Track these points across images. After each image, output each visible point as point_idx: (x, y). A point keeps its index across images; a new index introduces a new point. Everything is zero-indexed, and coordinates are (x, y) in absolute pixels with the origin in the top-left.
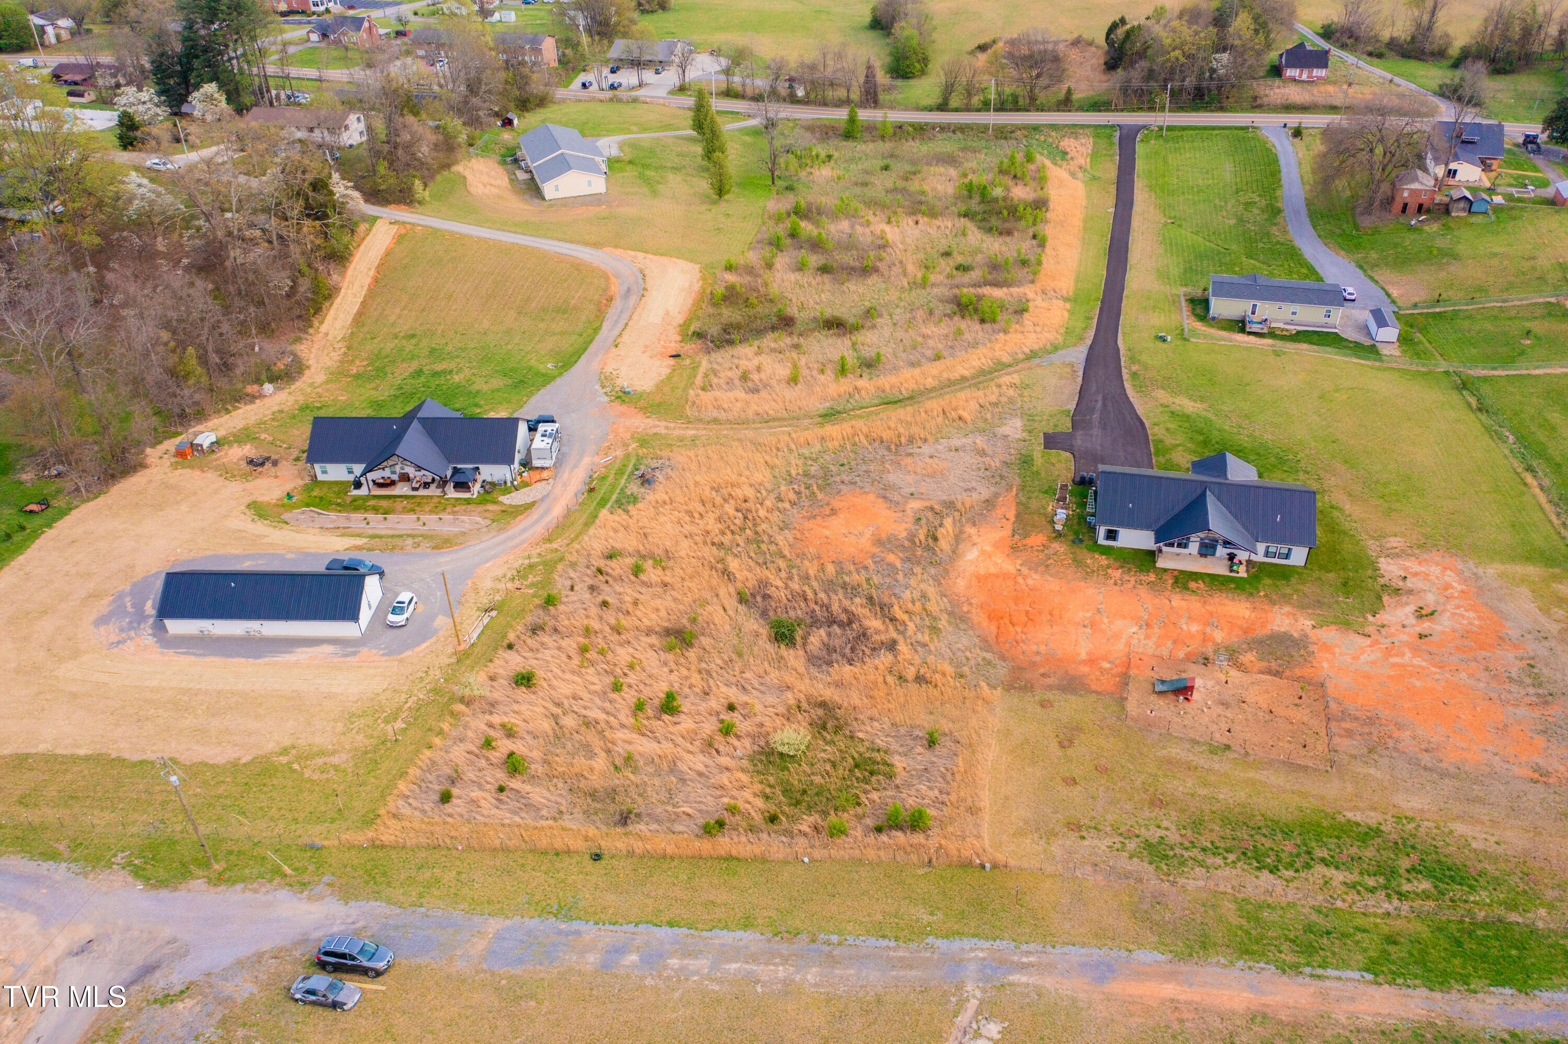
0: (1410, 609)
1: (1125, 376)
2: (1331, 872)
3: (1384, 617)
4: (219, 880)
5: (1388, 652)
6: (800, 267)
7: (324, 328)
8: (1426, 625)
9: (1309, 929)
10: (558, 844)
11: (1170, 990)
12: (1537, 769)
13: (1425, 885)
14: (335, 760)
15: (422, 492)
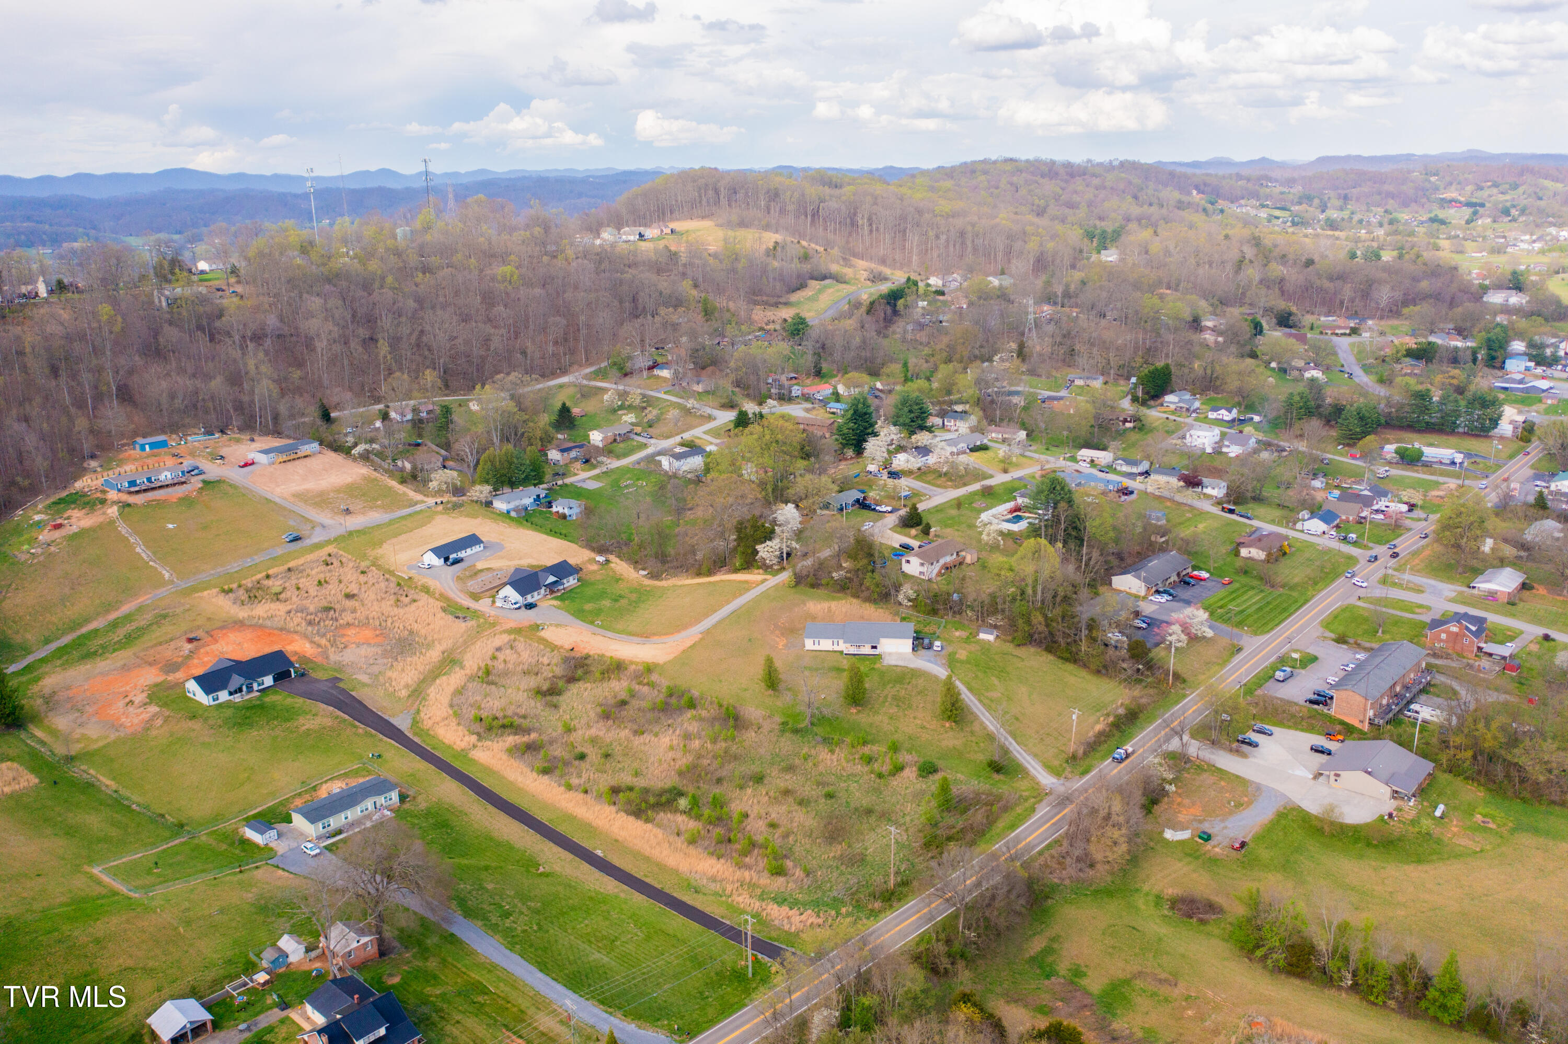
0: (137, 702)
3: (145, 695)
5: (136, 686)
8: (127, 700)
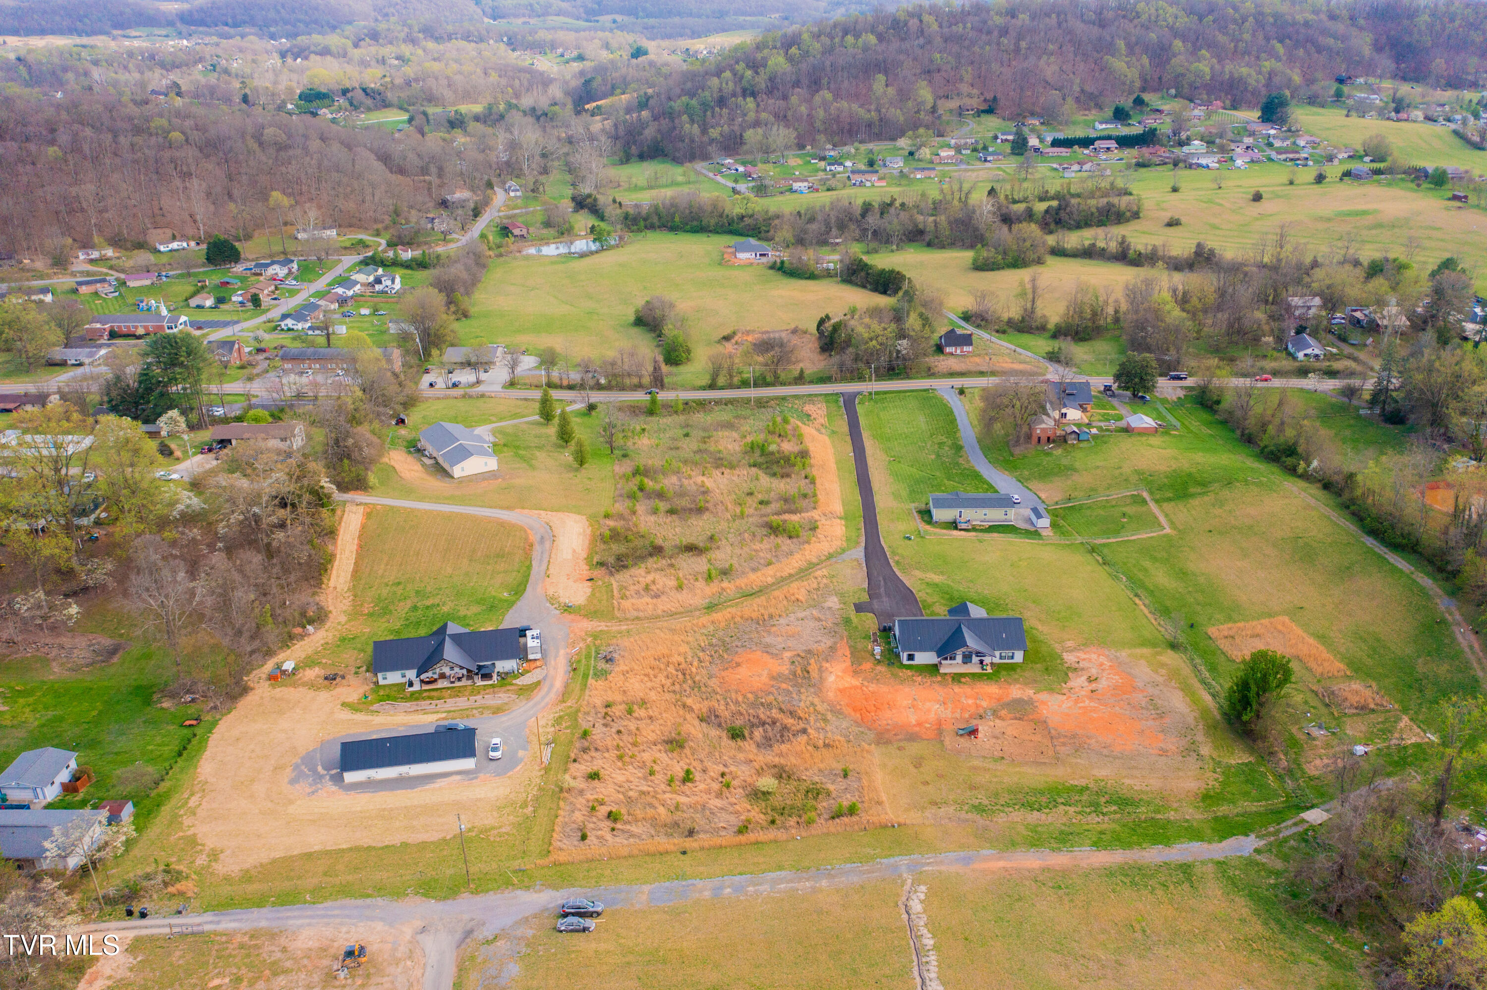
0: (1084, 678)
1: (892, 564)
2: (1067, 808)
3: (1071, 684)
4: (476, 892)
5: (1076, 702)
6: (655, 512)
7: (332, 584)
8: (1094, 686)
9: (1061, 832)
10: (661, 849)
11: (1001, 864)
12: (1162, 749)
13: (1114, 808)
14: (504, 830)
15: (457, 684)
